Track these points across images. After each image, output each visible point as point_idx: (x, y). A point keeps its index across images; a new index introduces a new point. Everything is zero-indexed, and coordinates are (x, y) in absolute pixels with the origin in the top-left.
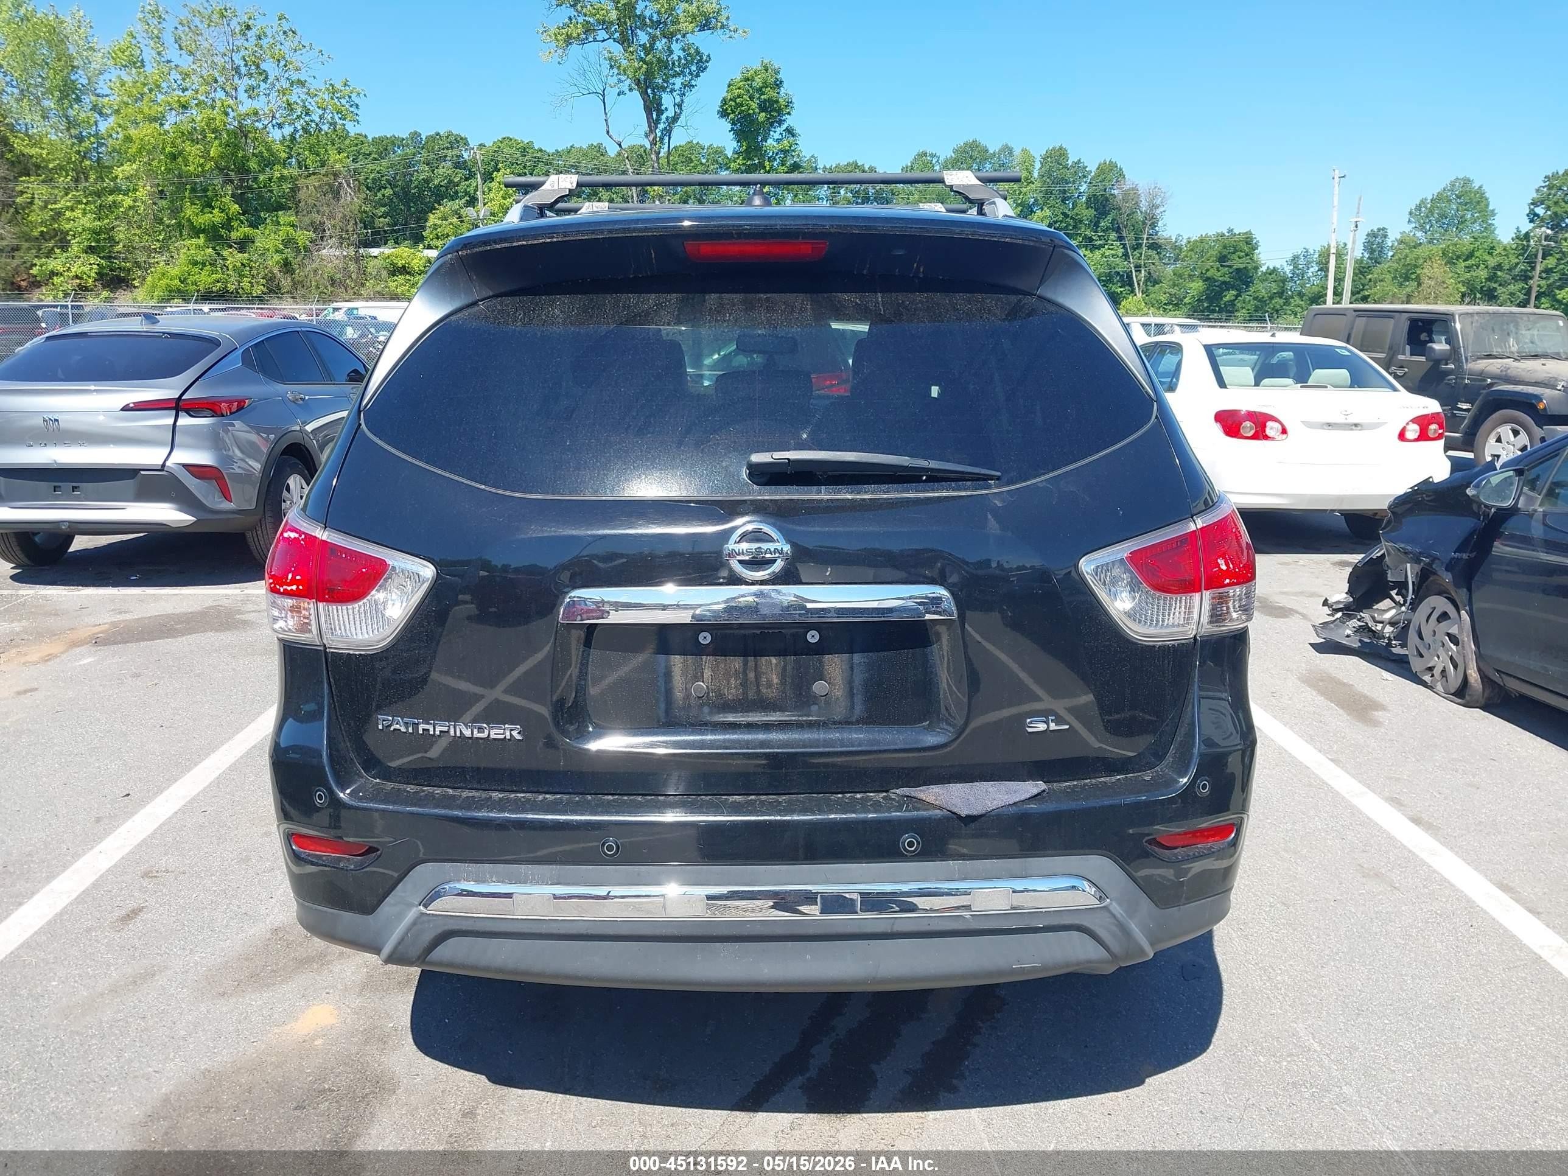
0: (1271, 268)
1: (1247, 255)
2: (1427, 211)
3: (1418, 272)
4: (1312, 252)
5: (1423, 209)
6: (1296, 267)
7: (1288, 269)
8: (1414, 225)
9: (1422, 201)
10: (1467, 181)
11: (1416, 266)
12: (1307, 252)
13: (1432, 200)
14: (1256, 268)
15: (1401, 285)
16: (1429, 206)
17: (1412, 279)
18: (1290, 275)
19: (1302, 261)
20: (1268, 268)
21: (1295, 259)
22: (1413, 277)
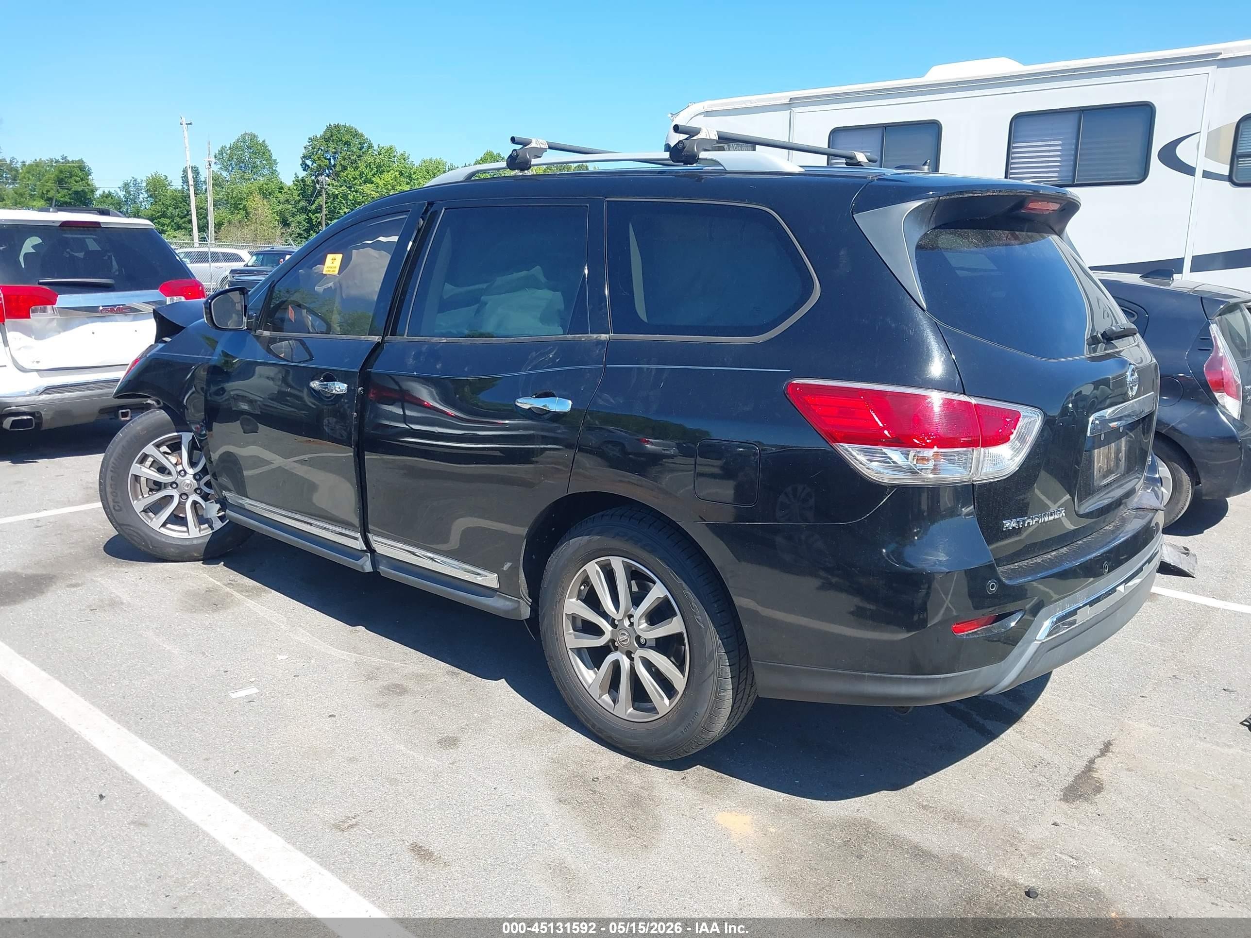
0: (107, 192)
1: (82, 179)
2: (228, 156)
3: (244, 203)
4: (140, 181)
5: (225, 154)
6: (128, 192)
7: (122, 194)
8: (220, 166)
9: (222, 147)
10: (253, 137)
11: (241, 199)
12: (135, 180)
13: (230, 148)
14: (93, 191)
15: (232, 213)
16: (228, 152)
17: (240, 209)
18: (124, 200)
19: (132, 189)
20: (104, 192)
21: (126, 186)
22: (241, 206)
